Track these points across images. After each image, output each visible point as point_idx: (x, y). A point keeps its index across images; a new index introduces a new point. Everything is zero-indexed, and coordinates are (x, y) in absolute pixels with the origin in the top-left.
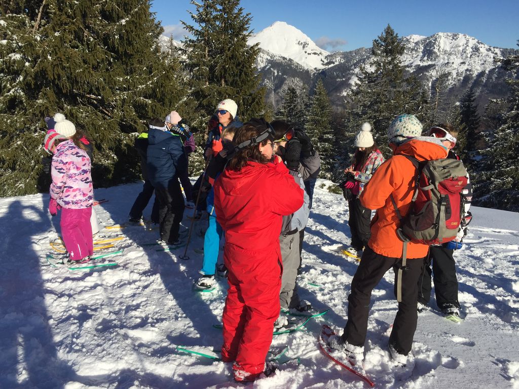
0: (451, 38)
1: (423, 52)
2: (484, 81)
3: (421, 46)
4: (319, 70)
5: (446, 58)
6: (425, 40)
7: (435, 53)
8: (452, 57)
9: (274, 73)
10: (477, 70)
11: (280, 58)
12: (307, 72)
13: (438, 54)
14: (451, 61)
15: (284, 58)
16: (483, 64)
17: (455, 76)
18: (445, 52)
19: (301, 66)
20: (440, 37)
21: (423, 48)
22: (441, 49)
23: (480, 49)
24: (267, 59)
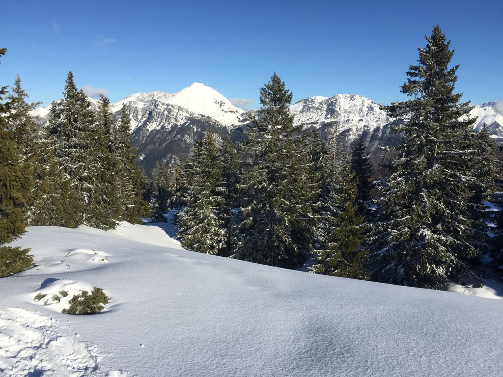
0: (349, 99)
1: (327, 111)
2: (380, 135)
3: (324, 106)
4: (236, 126)
5: (346, 116)
6: (328, 101)
7: (336, 111)
8: (351, 115)
9: (194, 129)
10: (373, 126)
11: (198, 116)
12: (225, 128)
13: (339, 112)
14: (351, 119)
15: (203, 116)
16: (378, 121)
17: (355, 131)
18: (345, 111)
19: (219, 123)
20: (340, 98)
21: (326, 107)
22: (341, 108)
23: (374, 108)
24: (187, 116)
